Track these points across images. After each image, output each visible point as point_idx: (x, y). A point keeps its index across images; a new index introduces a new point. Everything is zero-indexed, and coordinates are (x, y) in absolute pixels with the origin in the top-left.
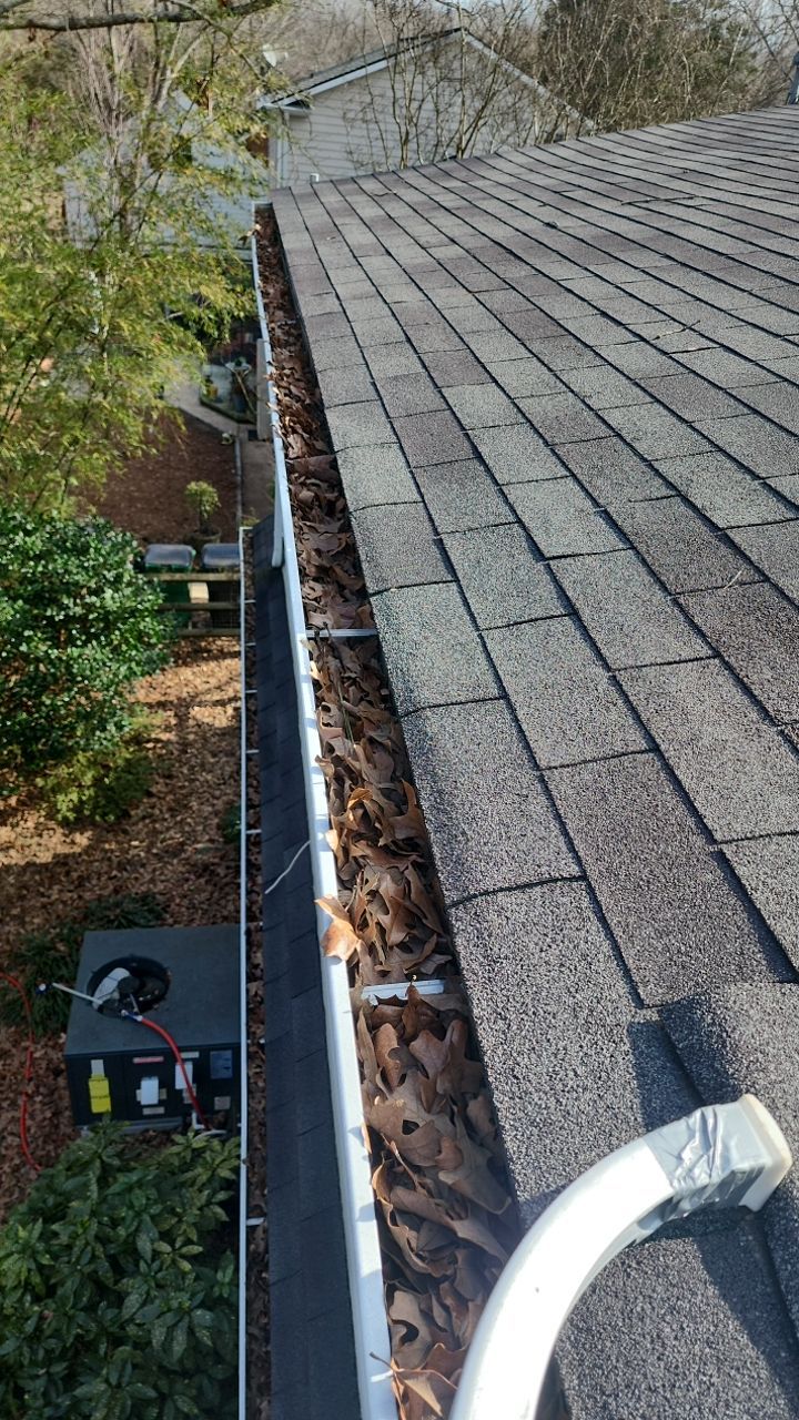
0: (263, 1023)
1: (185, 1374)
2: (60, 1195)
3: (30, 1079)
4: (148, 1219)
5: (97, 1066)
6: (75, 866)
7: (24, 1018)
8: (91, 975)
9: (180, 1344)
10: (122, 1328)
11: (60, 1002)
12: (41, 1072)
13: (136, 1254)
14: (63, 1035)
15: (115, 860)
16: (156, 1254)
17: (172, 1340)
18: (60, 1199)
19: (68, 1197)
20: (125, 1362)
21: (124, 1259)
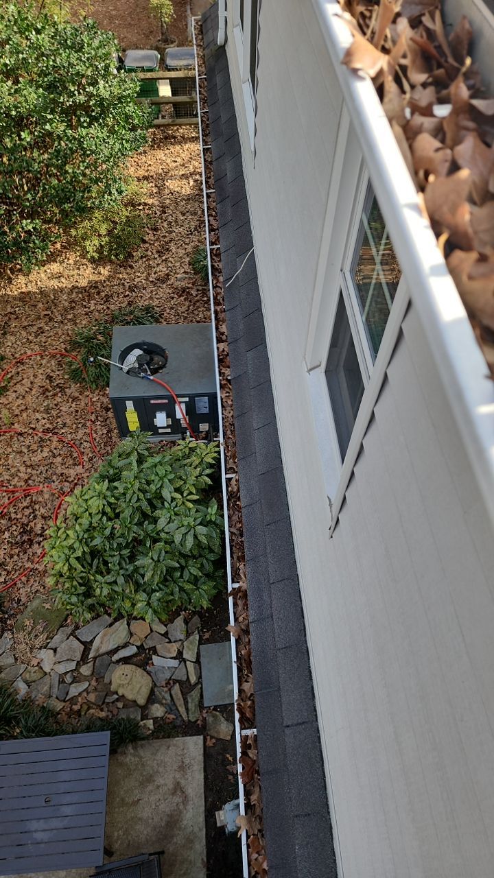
0: (229, 367)
1: (194, 557)
2: (116, 469)
3: (92, 413)
4: (167, 481)
5: (130, 405)
6: (102, 288)
7: (84, 379)
8: (120, 352)
9: (190, 542)
10: (158, 534)
11: (103, 370)
12: (98, 409)
13: (162, 499)
14: (107, 388)
15: (127, 285)
16: (173, 499)
17: (185, 541)
18: (116, 471)
19: (120, 470)
20: (161, 550)
21: (156, 501)
